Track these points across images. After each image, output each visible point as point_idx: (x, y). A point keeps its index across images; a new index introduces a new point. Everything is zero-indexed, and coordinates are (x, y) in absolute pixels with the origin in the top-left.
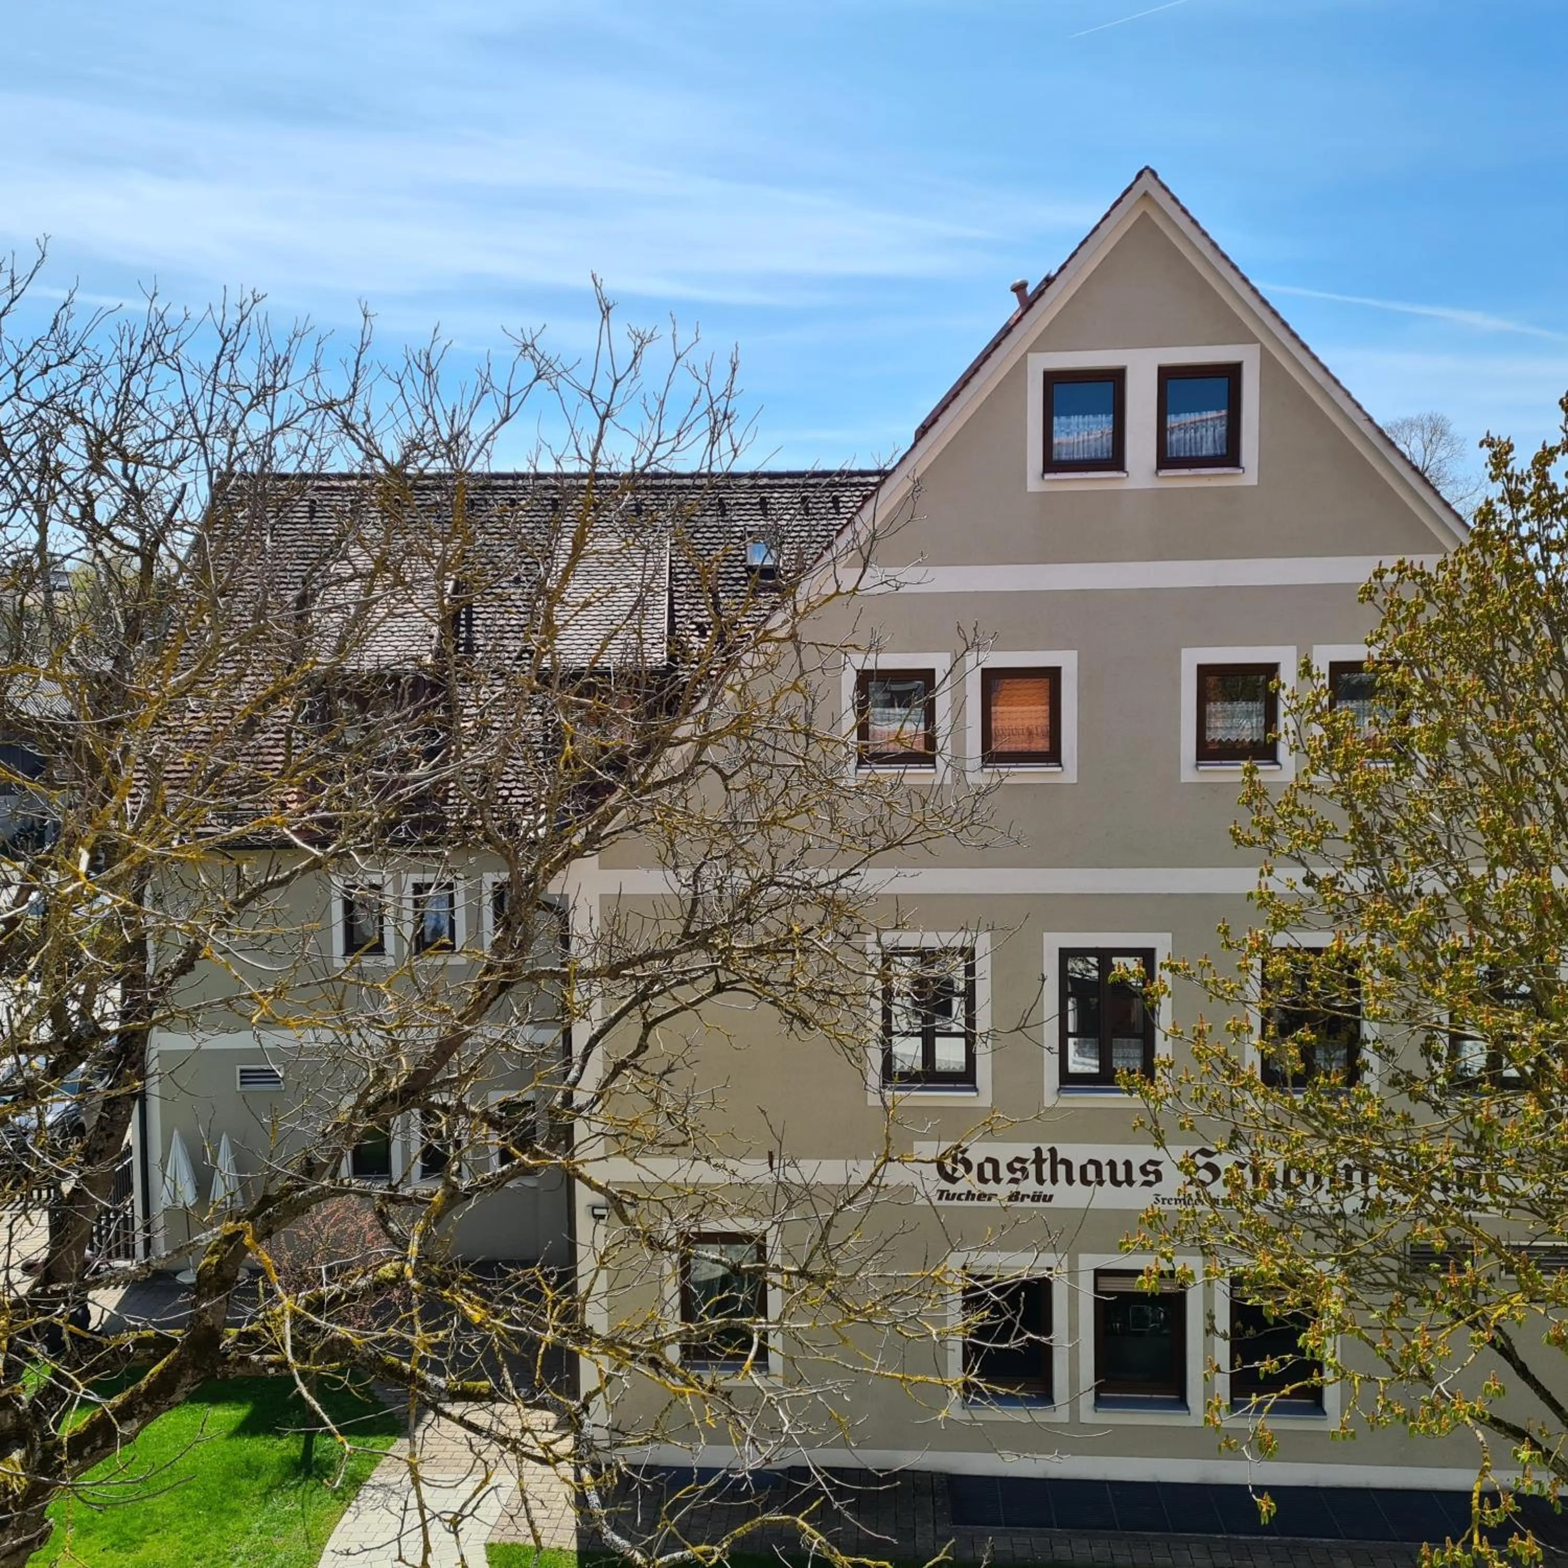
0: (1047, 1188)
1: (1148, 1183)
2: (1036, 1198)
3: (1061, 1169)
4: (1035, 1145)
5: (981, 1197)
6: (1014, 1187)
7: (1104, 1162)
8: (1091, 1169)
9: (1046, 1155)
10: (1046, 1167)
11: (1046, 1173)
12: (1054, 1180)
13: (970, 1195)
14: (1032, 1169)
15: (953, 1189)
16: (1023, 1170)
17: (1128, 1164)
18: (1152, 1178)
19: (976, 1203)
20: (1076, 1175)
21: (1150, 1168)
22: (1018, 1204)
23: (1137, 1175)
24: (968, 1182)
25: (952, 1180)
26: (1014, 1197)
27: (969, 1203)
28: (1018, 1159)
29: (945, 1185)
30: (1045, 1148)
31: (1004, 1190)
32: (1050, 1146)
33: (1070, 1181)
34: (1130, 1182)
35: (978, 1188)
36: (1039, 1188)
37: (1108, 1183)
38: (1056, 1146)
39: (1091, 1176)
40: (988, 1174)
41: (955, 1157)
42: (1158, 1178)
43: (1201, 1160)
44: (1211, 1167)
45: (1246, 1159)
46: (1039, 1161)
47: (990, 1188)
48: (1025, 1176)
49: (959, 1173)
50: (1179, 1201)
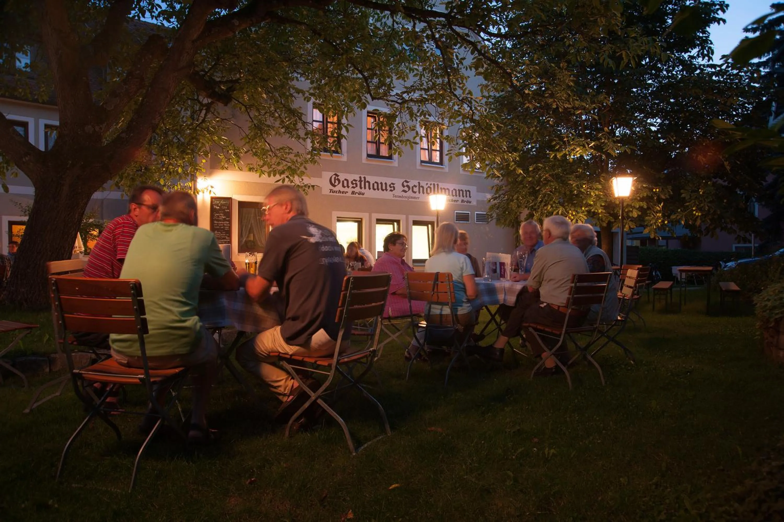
0: (363, 191)
1: (391, 190)
2: (360, 194)
3: (367, 184)
4: (359, 176)
5: (343, 192)
6: (353, 190)
7: (379, 183)
8: (376, 185)
9: (363, 179)
10: (363, 183)
11: (363, 186)
13: (340, 192)
14: (358, 183)
15: (335, 189)
16: (356, 184)
17: (386, 184)
18: (392, 189)
19: (341, 194)
20: (371, 187)
21: (392, 185)
22: (354, 195)
23: (388, 188)
24: (339, 187)
25: (334, 186)
26: (353, 193)
27: (339, 194)
28: (354, 180)
29: (332, 187)
30: (362, 176)
31: (350, 190)
32: (364, 176)
33: (370, 189)
34: (386, 190)
35: (342, 189)
36: (360, 190)
37: (380, 190)
38: (366, 176)
39: (376, 187)
40: (345, 185)
41: (335, 178)
42: (394, 189)
43: (405, 184)
44: (408, 186)
45: (417, 184)
46: (361, 181)
47: (346, 189)
48: (357, 186)
49: (336, 184)
50: (400, 197)
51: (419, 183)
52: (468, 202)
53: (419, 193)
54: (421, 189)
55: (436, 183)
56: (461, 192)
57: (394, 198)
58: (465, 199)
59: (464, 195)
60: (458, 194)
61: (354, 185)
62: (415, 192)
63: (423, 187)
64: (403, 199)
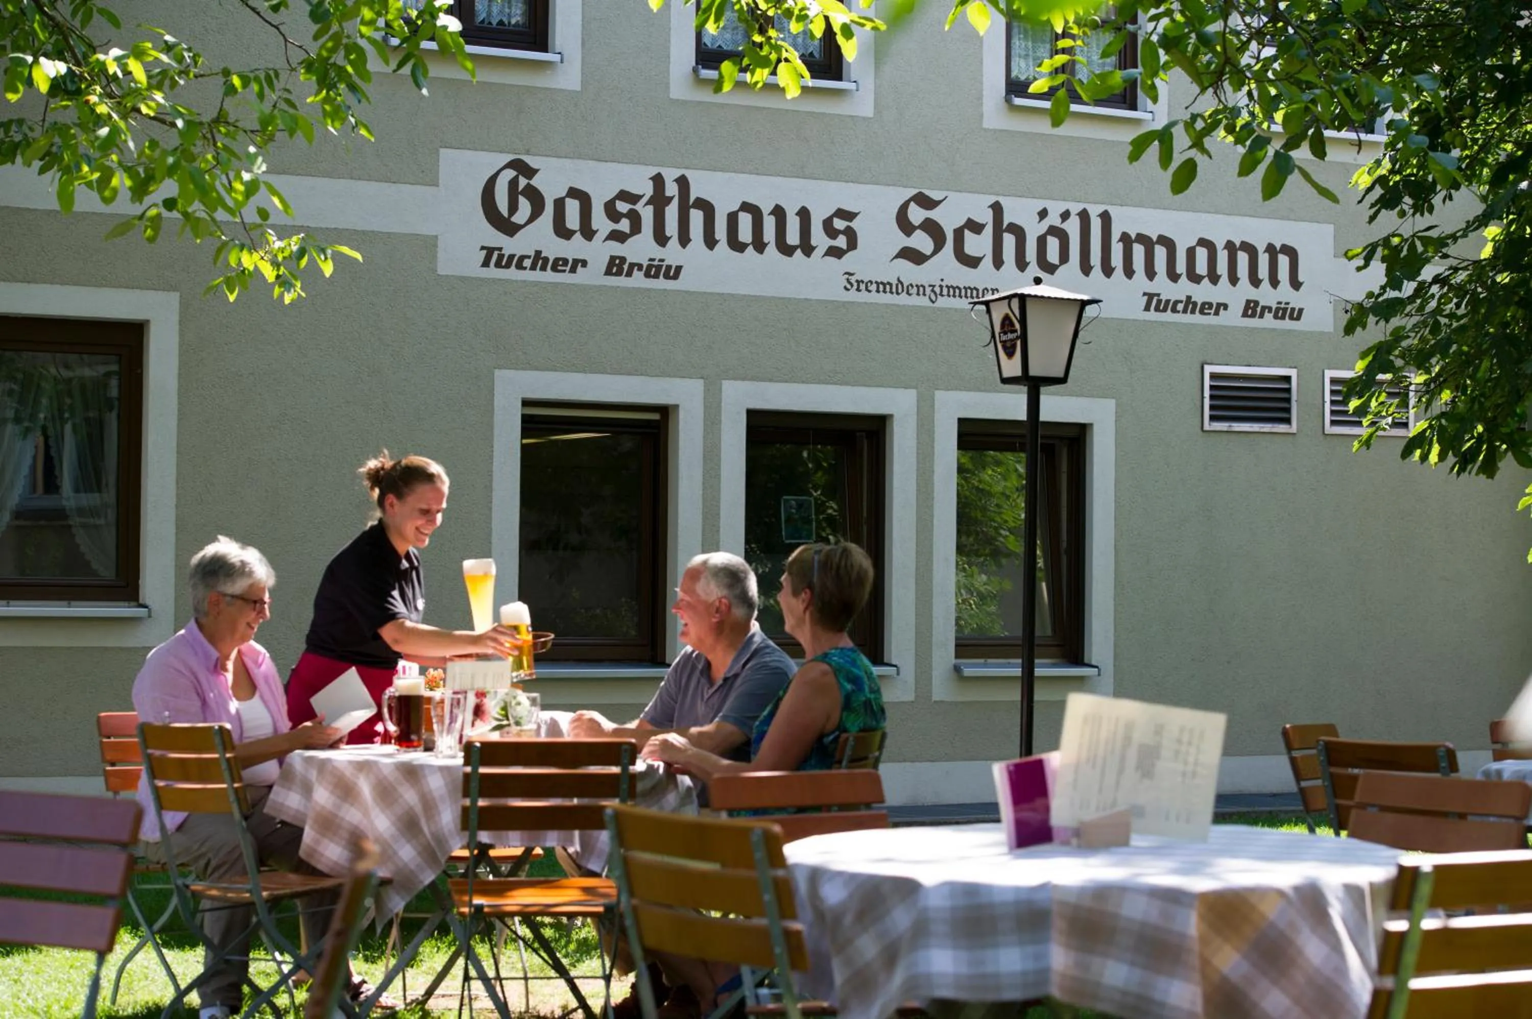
0: (672, 254)
1: (836, 253)
2: (653, 270)
3: (696, 217)
4: (653, 171)
5: (558, 264)
6: (616, 249)
7: (766, 208)
8: (745, 220)
9: (671, 189)
10: (672, 213)
11: (672, 227)
12: (684, 240)
13: (539, 261)
14: (647, 214)
15: (511, 246)
16: (635, 219)
17: (804, 215)
18: (841, 242)
19: (549, 276)
20: (721, 231)
21: (839, 224)
22: (620, 281)
23: (819, 239)
24: (537, 237)
25: (510, 229)
26: (616, 266)
27: (537, 276)
28: (624, 196)
29: (496, 238)
30: (670, 175)
31: (598, 252)
32: (678, 173)
33: (711, 242)
34: (808, 249)
35: (555, 248)
36: (657, 252)
37: (771, 249)
38: (689, 174)
39: (745, 233)
40: (573, 220)
41: (513, 183)
42: (852, 244)
43: (916, 215)
44: (933, 229)
45: (986, 217)
46: (659, 201)
47: (575, 247)
48: (636, 228)
49: (521, 216)
50: (883, 287)
51: (997, 209)
52: (1282, 312)
53: (998, 262)
54: (1009, 240)
55: (1094, 211)
56: (1243, 258)
57: (853, 296)
58: (1266, 295)
59: (1263, 271)
60: (1222, 267)
61: (624, 225)
62: (973, 262)
63: (1018, 232)
64: (903, 299)
